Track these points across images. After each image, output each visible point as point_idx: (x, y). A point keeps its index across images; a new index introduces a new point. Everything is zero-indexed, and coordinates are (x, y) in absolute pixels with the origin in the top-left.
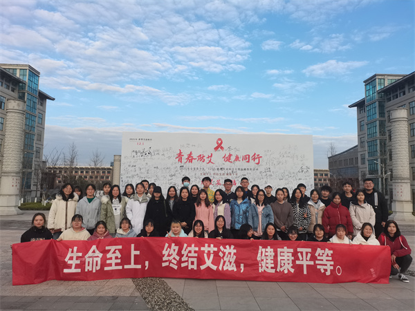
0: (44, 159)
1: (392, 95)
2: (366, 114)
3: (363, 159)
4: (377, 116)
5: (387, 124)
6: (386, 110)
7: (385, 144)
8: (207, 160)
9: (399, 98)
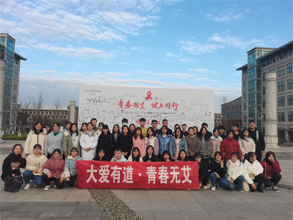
0: (19, 103)
1: (266, 63)
2: (248, 75)
3: (245, 106)
4: (255, 77)
5: (262, 82)
6: (262, 73)
7: (260, 96)
8: (140, 107)
9: (271, 64)
